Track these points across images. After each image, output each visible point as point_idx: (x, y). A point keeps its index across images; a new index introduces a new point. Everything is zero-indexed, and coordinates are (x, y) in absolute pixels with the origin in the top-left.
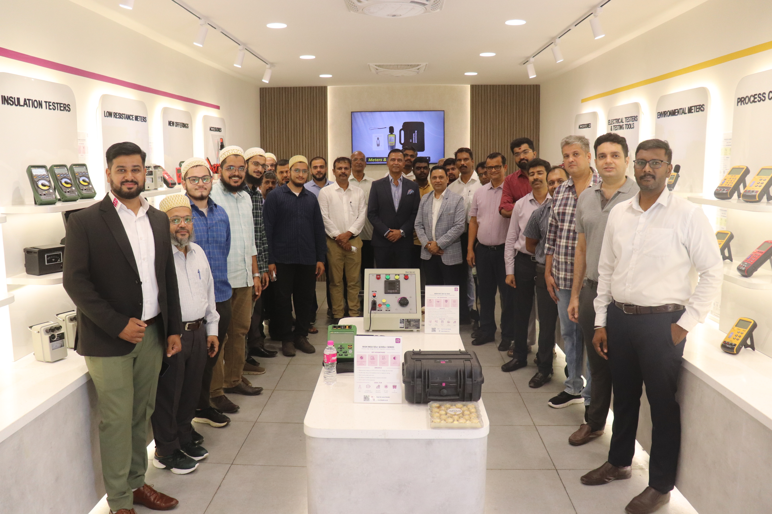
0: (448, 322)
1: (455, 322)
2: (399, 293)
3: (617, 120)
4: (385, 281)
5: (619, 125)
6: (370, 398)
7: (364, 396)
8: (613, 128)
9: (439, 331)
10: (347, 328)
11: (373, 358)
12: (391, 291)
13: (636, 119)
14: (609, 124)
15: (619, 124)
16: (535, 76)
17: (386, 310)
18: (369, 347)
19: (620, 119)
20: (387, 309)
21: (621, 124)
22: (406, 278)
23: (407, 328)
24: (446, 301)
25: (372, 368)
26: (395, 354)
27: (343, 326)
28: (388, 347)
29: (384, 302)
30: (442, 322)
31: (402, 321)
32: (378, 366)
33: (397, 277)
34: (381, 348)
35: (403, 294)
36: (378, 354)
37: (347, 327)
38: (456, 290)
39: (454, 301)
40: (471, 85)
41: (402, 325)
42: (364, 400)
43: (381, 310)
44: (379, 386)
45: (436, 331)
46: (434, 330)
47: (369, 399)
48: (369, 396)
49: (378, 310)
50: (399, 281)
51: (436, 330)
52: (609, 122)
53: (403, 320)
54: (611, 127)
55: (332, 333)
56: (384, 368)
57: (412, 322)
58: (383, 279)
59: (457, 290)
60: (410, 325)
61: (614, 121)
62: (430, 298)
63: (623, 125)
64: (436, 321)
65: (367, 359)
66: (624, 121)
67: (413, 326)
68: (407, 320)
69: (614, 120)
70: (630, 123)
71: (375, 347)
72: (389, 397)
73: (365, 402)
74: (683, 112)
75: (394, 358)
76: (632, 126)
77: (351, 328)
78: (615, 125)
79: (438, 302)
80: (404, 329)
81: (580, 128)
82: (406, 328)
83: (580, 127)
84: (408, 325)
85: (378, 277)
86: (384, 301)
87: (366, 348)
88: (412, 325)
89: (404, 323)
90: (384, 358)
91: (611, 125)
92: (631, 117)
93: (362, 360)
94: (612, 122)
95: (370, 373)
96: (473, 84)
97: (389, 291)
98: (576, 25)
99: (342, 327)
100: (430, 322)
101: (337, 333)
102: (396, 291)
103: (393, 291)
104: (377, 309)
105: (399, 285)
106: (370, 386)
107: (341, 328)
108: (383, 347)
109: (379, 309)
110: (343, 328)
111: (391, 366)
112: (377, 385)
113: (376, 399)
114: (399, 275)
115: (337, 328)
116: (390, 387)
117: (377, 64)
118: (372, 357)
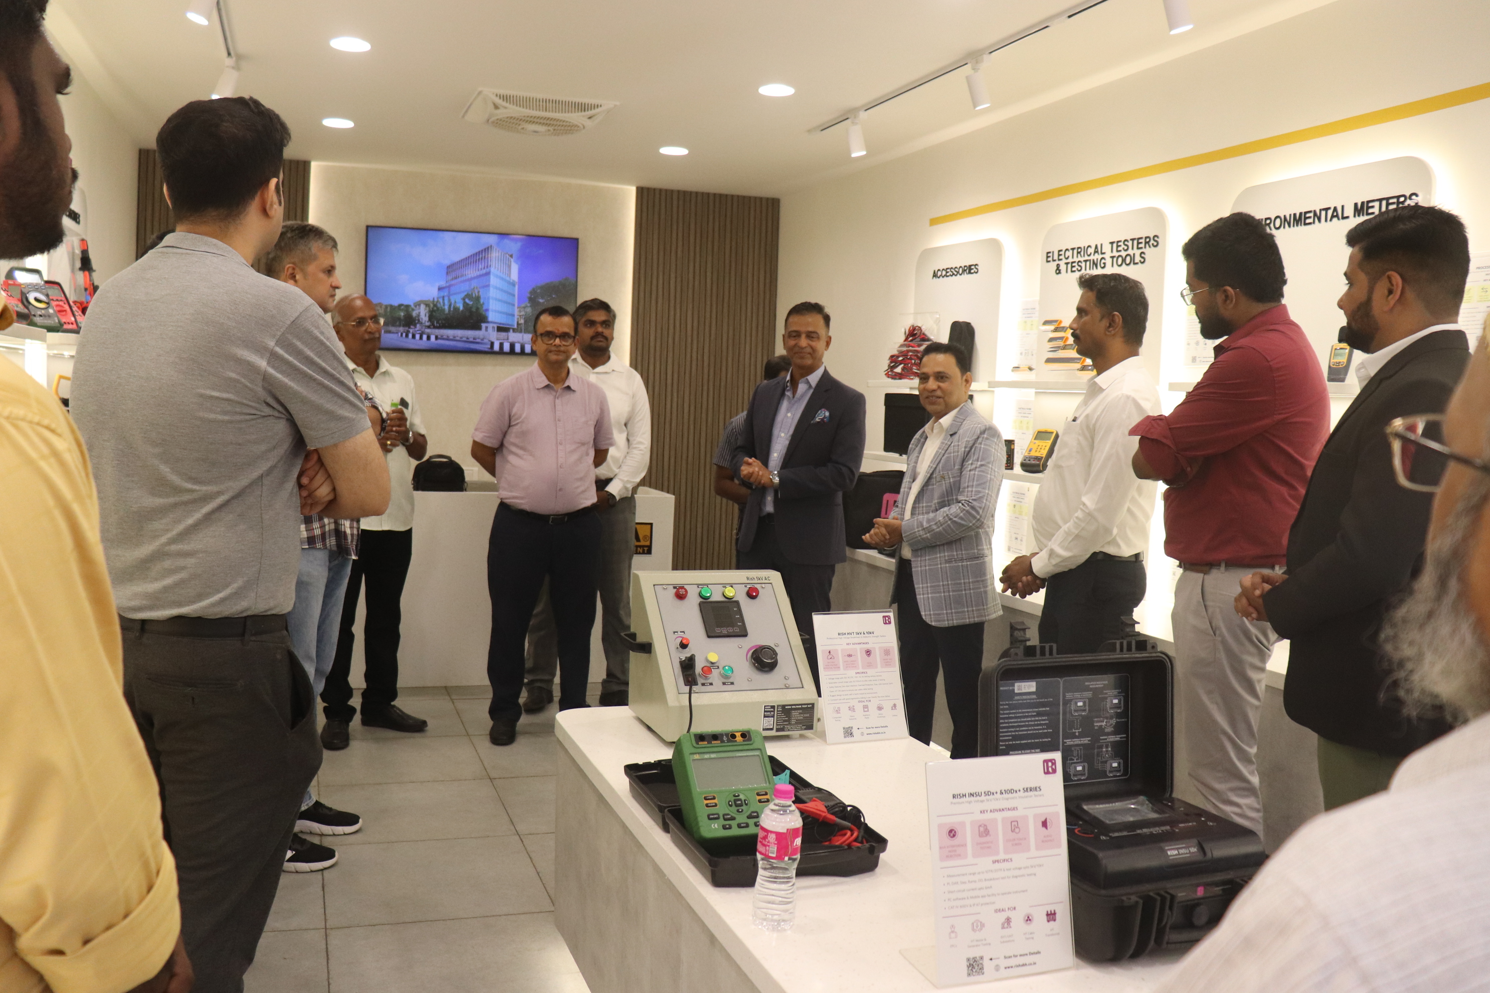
0: (880, 708)
1: (895, 705)
2: (743, 633)
3: (1079, 251)
4: (700, 604)
5: (1086, 261)
6: (986, 963)
7: (968, 960)
8: (1063, 267)
9: (862, 734)
10: (739, 738)
11: (984, 831)
12: (725, 631)
13: (1152, 242)
14: (1048, 261)
15: (1087, 258)
16: (864, 153)
17: (724, 684)
18: (972, 795)
19: (1089, 246)
20: (725, 681)
21: (1098, 257)
22: (752, 594)
23: (782, 730)
24: (868, 652)
25: (985, 863)
26: (1045, 812)
27: (727, 735)
28: (1026, 790)
29: (713, 660)
30: (866, 707)
31: (769, 711)
32: (1002, 856)
33: (730, 592)
34: (1005, 796)
35: (757, 636)
36: (999, 816)
37: (738, 735)
38: (887, 621)
39: (887, 652)
40: (638, 188)
41: (770, 722)
42: (969, 975)
43: (711, 684)
44: (1008, 920)
45: (854, 734)
46: (848, 732)
47: (982, 969)
48: (982, 958)
49: (703, 684)
50: (737, 603)
51: (855, 731)
52: (1048, 257)
53: (773, 707)
54: (1058, 266)
55: (697, 757)
56: (1019, 859)
57: (794, 713)
58: (693, 600)
59: (890, 623)
60: (789, 721)
61: (1069, 253)
62: (829, 648)
63: (1103, 258)
64: (852, 709)
65: (968, 836)
66: (1107, 248)
67: (798, 722)
68: (783, 706)
69: (1067, 250)
70: (1130, 252)
71: (988, 793)
72: (1039, 953)
73: (972, 979)
74: (1333, 217)
75: (1045, 824)
76: (1137, 259)
77: (750, 739)
78: (1070, 260)
79: (850, 656)
80: (773, 733)
81: (935, 275)
82: (778, 730)
83: (939, 273)
84: (785, 721)
85: (682, 592)
86: (713, 657)
87: (964, 799)
88: (793, 722)
89: (773, 716)
90: (1014, 826)
91: (1057, 262)
92: (1133, 240)
93: (956, 841)
94: (1059, 255)
95: (980, 880)
96: (645, 183)
97: (718, 630)
98: (1070, 17)
99: (725, 738)
100: (838, 711)
101: (713, 756)
102: (737, 630)
103: (731, 630)
104: (700, 681)
105: (740, 611)
106: (983, 925)
107: (722, 741)
108: (1011, 791)
109: (703, 681)
110: (729, 741)
111: (1038, 848)
112: (1002, 917)
113: (1004, 963)
114: (732, 586)
115: (709, 742)
116: (1040, 917)
117: (502, 92)
118: (982, 829)
